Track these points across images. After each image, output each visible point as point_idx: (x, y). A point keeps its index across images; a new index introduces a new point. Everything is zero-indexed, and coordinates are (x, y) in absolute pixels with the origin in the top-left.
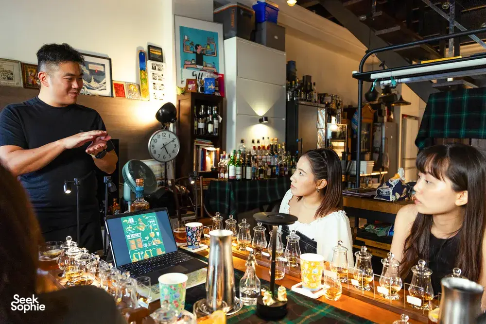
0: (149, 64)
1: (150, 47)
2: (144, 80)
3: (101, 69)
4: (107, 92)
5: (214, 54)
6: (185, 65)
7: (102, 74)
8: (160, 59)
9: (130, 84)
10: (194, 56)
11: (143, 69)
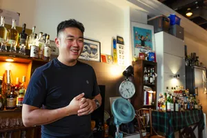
0: (118, 45)
1: (118, 37)
2: (115, 53)
3: (95, 47)
4: (98, 60)
5: (150, 40)
6: (136, 46)
7: (96, 50)
8: (122, 43)
9: (108, 56)
10: (140, 41)
11: (115, 48)
